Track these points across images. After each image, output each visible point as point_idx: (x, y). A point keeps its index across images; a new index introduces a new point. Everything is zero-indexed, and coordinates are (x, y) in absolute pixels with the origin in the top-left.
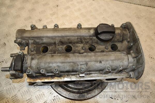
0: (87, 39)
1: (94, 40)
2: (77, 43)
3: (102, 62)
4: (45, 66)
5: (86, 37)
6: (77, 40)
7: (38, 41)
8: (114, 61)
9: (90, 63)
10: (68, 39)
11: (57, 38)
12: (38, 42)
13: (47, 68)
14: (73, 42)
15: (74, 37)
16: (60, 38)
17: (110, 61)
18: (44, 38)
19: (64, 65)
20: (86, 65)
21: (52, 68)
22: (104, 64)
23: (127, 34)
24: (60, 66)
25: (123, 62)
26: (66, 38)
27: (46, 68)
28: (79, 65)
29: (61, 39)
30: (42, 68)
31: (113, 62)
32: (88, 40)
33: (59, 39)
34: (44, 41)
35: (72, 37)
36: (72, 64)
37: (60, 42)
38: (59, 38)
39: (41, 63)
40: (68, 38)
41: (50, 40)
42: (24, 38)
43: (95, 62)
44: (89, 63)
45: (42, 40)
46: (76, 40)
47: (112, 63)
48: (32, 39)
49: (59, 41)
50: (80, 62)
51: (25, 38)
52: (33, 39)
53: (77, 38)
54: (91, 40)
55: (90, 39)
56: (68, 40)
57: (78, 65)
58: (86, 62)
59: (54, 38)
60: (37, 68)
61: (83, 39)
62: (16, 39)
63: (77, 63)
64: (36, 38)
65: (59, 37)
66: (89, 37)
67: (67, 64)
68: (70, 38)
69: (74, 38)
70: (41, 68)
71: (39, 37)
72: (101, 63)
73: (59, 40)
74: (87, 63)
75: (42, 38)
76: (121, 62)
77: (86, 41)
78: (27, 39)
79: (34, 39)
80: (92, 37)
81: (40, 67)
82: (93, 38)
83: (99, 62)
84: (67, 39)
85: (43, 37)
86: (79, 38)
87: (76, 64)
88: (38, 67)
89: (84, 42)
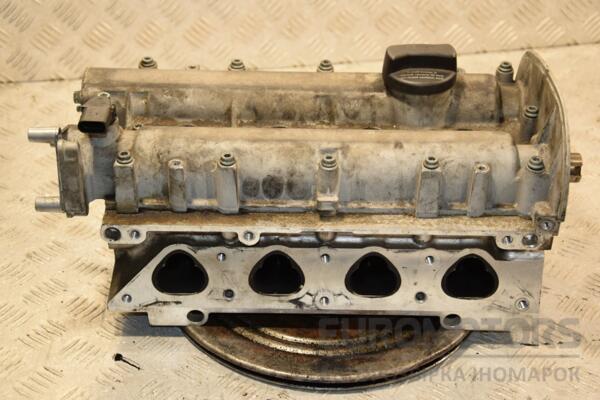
0: (354, 99)
1: (381, 104)
2: (314, 120)
3: (405, 146)
4: (189, 147)
5: (346, 93)
6: (315, 103)
7: (164, 98)
8: (454, 145)
9: (358, 148)
10: (280, 95)
11: (239, 91)
12: (165, 106)
13: (195, 155)
14: (298, 111)
15: (302, 89)
16: (249, 93)
17: (437, 145)
18: (191, 90)
19: (259, 149)
20: (343, 153)
21: (212, 158)
22: (414, 154)
23: (520, 91)
24: (246, 152)
25: (489, 150)
26: (270, 92)
27: (191, 155)
28: (317, 150)
29: (254, 95)
30: (177, 153)
31: (451, 147)
32: (355, 106)
33: (246, 95)
34: (188, 99)
35: (294, 92)
36: (289, 145)
37: (248, 108)
38: (244, 92)
39: (173, 138)
40: (280, 92)
41: (211, 96)
42: (113, 86)
43: (378, 145)
44: (354, 146)
45: (181, 95)
46: (311, 102)
47: (443, 149)
48: (142, 90)
49: (243, 106)
50: (321, 141)
51: (117, 85)
52: (148, 90)
53: (312, 93)
54: (369, 107)
55: (364, 99)
56: (281, 100)
57: (312, 152)
58: (343, 142)
59: (228, 90)
60: (158, 156)
61: (335, 101)
62: (83, 87)
63: (310, 143)
64: (160, 90)
65: (244, 87)
66: (358, 94)
67: (272, 146)
68: (286, 95)
69: (302, 93)
70: (171, 156)
71: (169, 84)
72: (401, 147)
73: (246, 99)
74: (348, 147)
75: (181, 89)
76: (481, 149)
77: (347, 107)
78: (124, 89)
79: (152, 90)
80: (371, 94)
81: (169, 152)
82: (373, 96)
83: (392, 146)
84: (276, 95)
85: (187, 86)
86: (323, 96)
87: (304, 148)
88: (163, 149)
89: (342, 114)
